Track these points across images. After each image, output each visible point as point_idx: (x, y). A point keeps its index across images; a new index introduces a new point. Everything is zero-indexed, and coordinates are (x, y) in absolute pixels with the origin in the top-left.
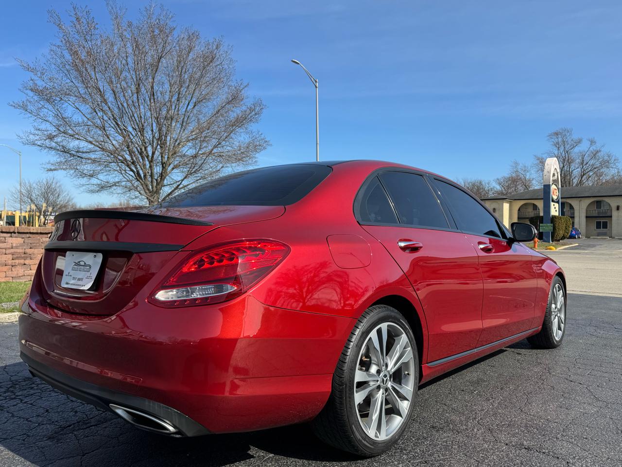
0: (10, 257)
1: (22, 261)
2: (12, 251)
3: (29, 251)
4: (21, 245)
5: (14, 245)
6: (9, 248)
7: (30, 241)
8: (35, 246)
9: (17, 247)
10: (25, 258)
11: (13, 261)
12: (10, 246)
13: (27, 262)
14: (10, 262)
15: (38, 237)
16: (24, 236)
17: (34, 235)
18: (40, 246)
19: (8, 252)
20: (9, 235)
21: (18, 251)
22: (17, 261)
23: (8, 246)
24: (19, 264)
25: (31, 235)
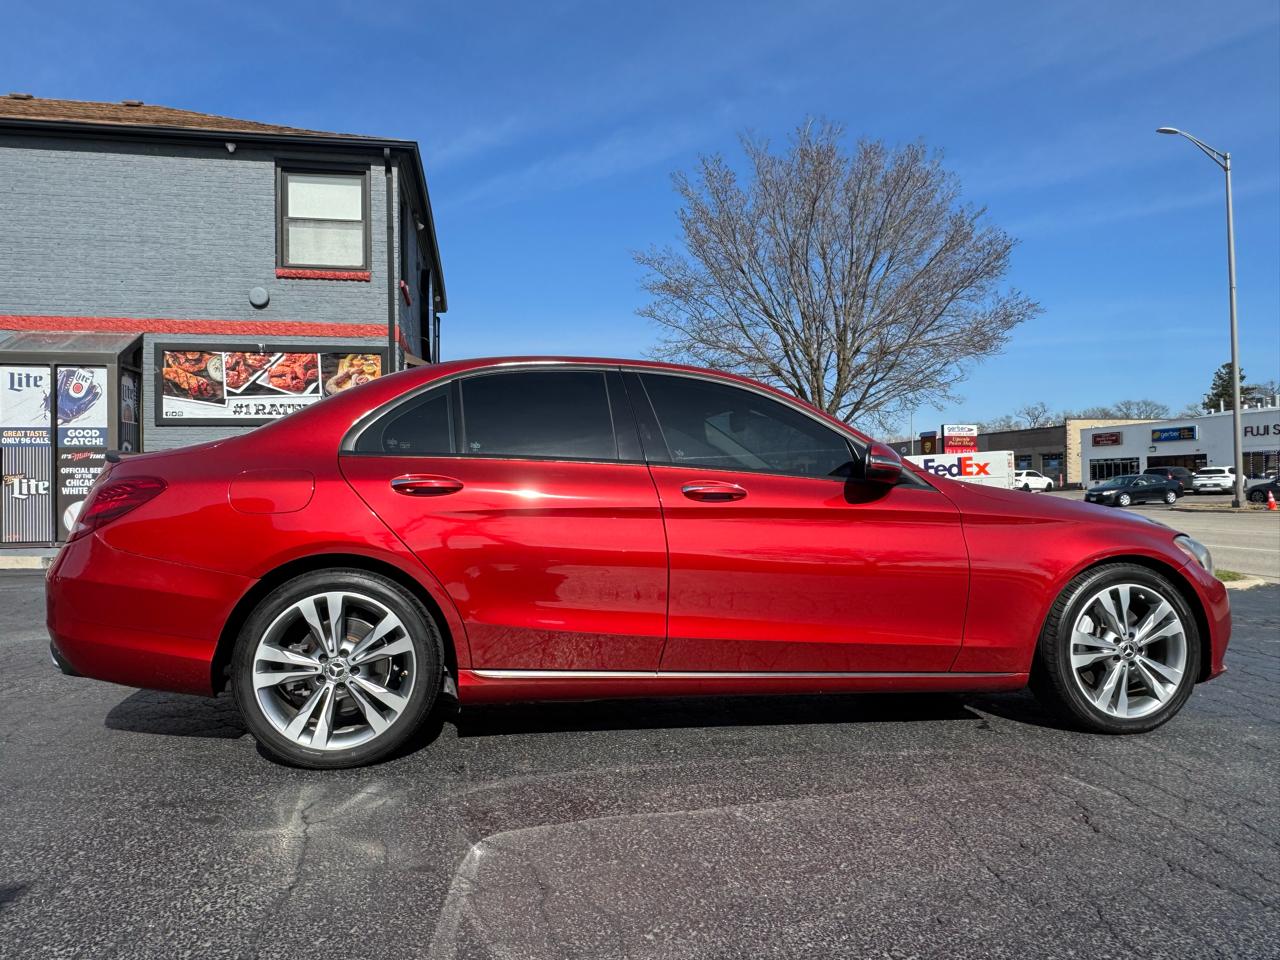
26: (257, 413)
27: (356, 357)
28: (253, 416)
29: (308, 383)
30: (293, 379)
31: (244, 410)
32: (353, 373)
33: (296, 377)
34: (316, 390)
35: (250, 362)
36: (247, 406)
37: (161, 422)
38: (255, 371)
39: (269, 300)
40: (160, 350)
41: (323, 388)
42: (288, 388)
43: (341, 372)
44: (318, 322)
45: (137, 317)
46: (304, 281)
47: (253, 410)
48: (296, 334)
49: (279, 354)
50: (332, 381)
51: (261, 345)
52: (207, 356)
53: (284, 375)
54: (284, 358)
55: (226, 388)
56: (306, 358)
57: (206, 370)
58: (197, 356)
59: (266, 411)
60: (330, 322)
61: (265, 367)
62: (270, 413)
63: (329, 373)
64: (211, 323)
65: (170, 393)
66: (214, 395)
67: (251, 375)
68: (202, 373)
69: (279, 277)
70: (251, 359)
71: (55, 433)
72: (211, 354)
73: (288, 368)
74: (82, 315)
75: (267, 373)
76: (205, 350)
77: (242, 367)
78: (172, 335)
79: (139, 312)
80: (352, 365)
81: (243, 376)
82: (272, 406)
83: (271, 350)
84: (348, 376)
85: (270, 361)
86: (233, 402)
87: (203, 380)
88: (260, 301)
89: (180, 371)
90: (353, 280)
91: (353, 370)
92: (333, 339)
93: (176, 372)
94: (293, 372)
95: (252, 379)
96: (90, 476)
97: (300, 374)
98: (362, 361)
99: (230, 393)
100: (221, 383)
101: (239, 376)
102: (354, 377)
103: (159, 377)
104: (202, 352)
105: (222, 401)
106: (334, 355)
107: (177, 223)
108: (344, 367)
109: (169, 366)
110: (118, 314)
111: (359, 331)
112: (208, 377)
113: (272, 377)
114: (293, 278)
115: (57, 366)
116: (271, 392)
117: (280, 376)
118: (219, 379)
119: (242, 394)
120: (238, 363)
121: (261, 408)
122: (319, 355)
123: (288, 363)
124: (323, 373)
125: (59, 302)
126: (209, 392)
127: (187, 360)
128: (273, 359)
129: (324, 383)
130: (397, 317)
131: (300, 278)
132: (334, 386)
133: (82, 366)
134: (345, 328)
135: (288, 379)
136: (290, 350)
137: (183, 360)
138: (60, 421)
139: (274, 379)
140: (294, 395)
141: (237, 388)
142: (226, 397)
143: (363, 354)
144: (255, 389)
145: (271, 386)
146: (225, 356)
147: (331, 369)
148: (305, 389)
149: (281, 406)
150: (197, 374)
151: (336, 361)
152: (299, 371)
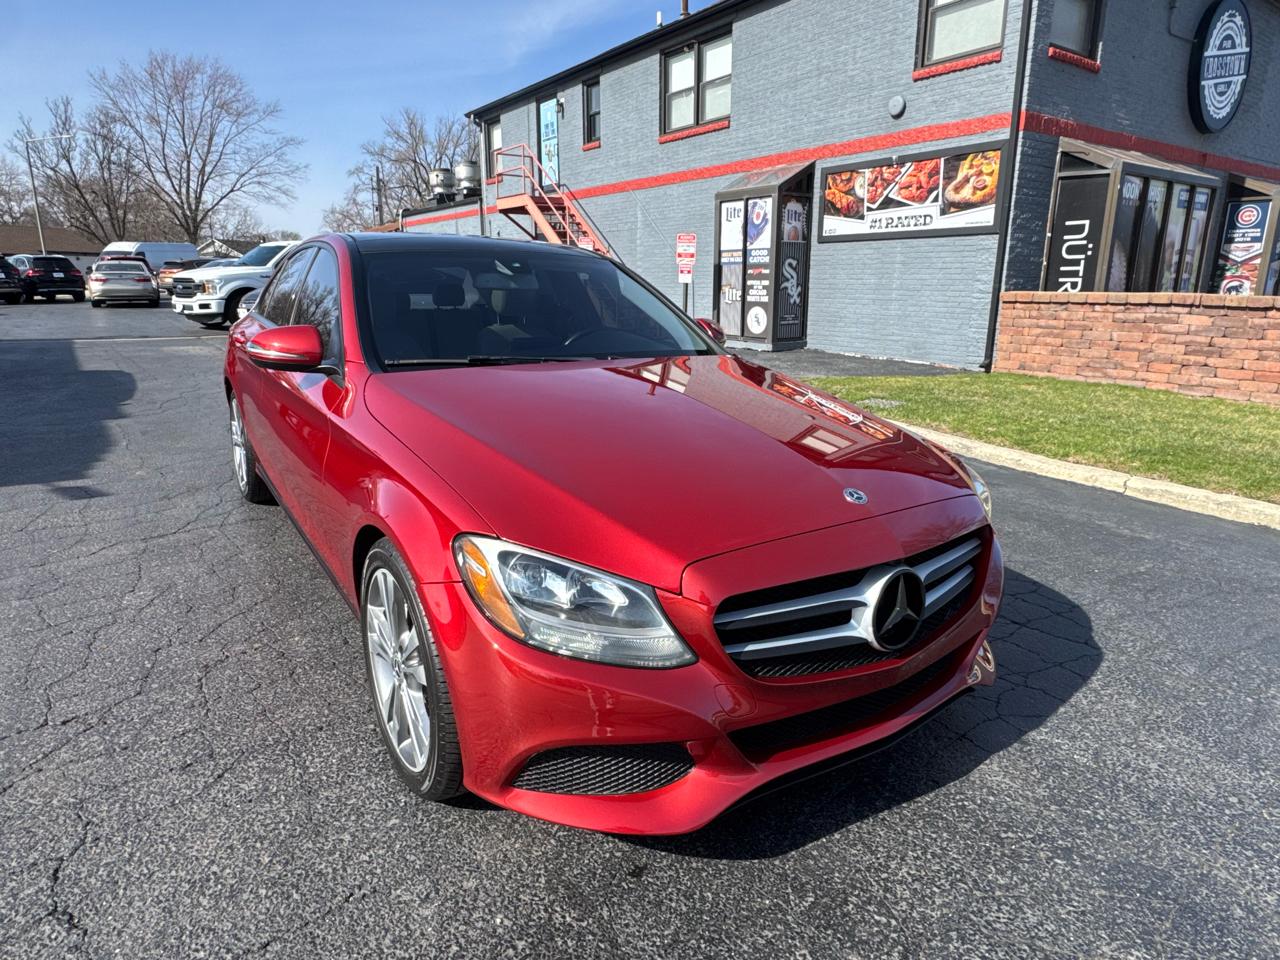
0: (1182, 348)
1: (1202, 359)
2: (1188, 338)
3: (1218, 341)
4: (1207, 330)
5: (1193, 328)
6: (1182, 334)
7: (1225, 323)
8: (1235, 333)
9: (1197, 333)
10: (1209, 355)
11: (1187, 357)
12: (1184, 329)
13: (1211, 361)
14: (1180, 358)
15: (1244, 315)
16: (1214, 312)
17: (1236, 312)
18: (1244, 332)
19: (1180, 339)
20: (1187, 310)
21: (1198, 339)
22: (1192, 358)
23: (1181, 330)
24: (1196, 364)
25: (1229, 312)
26: (887, 227)
27: (976, 157)
28: (884, 230)
29: (930, 191)
30: (918, 189)
31: (878, 224)
32: (972, 176)
33: (921, 187)
34: (936, 200)
35: (886, 176)
36: (880, 220)
37: (822, 240)
38: (889, 185)
39: (904, 107)
40: (826, 173)
41: (943, 195)
42: (913, 199)
43: (960, 176)
44: (944, 122)
45: (812, 147)
46: (938, 79)
47: (884, 223)
48: (925, 140)
49: (908, 165)
50: (951, 187)
51: (894, 157)
52: (855, 175)
53: (911, 186)
54: (913, 167)
55: (866, 204)
56: (931, 165)
57: (853, 188)
58: (848, 175)
59: (894, 224)
60: (958, 120)
61: (897, 180)
62: (897, 226)
63: (949, 179)
64: (860, 141)
65: (830, 214)
66: (858, 212)
67: (885, 189)
68: (850, 192)
69: (916, 80)
70: (886, 172)
71: (745, 252)
72: (858, 173)
73: (915, 179)
74: (782, 151)
75: (897, 187)
76: (854, 169)
77: (879, 182)
78: (833, 159)
79: (814, 141)
80: (971, 167)
81: (879, 191)
82: (899, 218)
83: (902, 161)
84: (967, 180)
85: (900, 173)
86: (870, 216)
87: (851, 198)
88: (896, 111)
89: (837, 192)
90: (983, 64)
91: (972, 171)
92: (957, 139)
93: (834, 194)
94: (919, 182)
95: (885, 193)
96: (761, 287)
97: (924, 185)
98: (983, 160)
99: (869, 209)
100: (863, 200)
101: (876, 191)
102: (972, 180)
103: (823, 198)
104: (852, 171)
105: (862, 217)
106: (956, 157)
107: (844, 47)
108: (964, 170)
109: (830, 188)
110: (802, 146)
111: (984, 124)
112: (854, 195)
113: (901, 189)
114: (927, 78)
115: (747, 200)
116: (900, 204)
117: (907, 188)
118: (862, 196)
119: (877, 209)
120: (876, 178)
121: (890, 221)
122: (942, 159)
123: (914, 173)
124: (944, 179)
125: (772, 143)
126: (853, 212)
127: (842, 181)
128: (903, 170)
129: (944, 190)
130: (1025, 99)
131: (934, 76)
132: (952, 193)
133: (761, 198)
134: (969, 123)
135: (913, 189)
136: (918, 159)
137: (839, 181)
138: (748, 244)
139: (903, 191)
140: (916, 205)
141: (874, 203)
142: (866, 213)
143: (983, 152)
144: (888, 203)
145: (899, 199)
146: (867, 172)
147: (951, 174)
148: (927, 198)
149: (906, 218)
150: (847, 193)
151: (956, 163)
152: (923, 178)
